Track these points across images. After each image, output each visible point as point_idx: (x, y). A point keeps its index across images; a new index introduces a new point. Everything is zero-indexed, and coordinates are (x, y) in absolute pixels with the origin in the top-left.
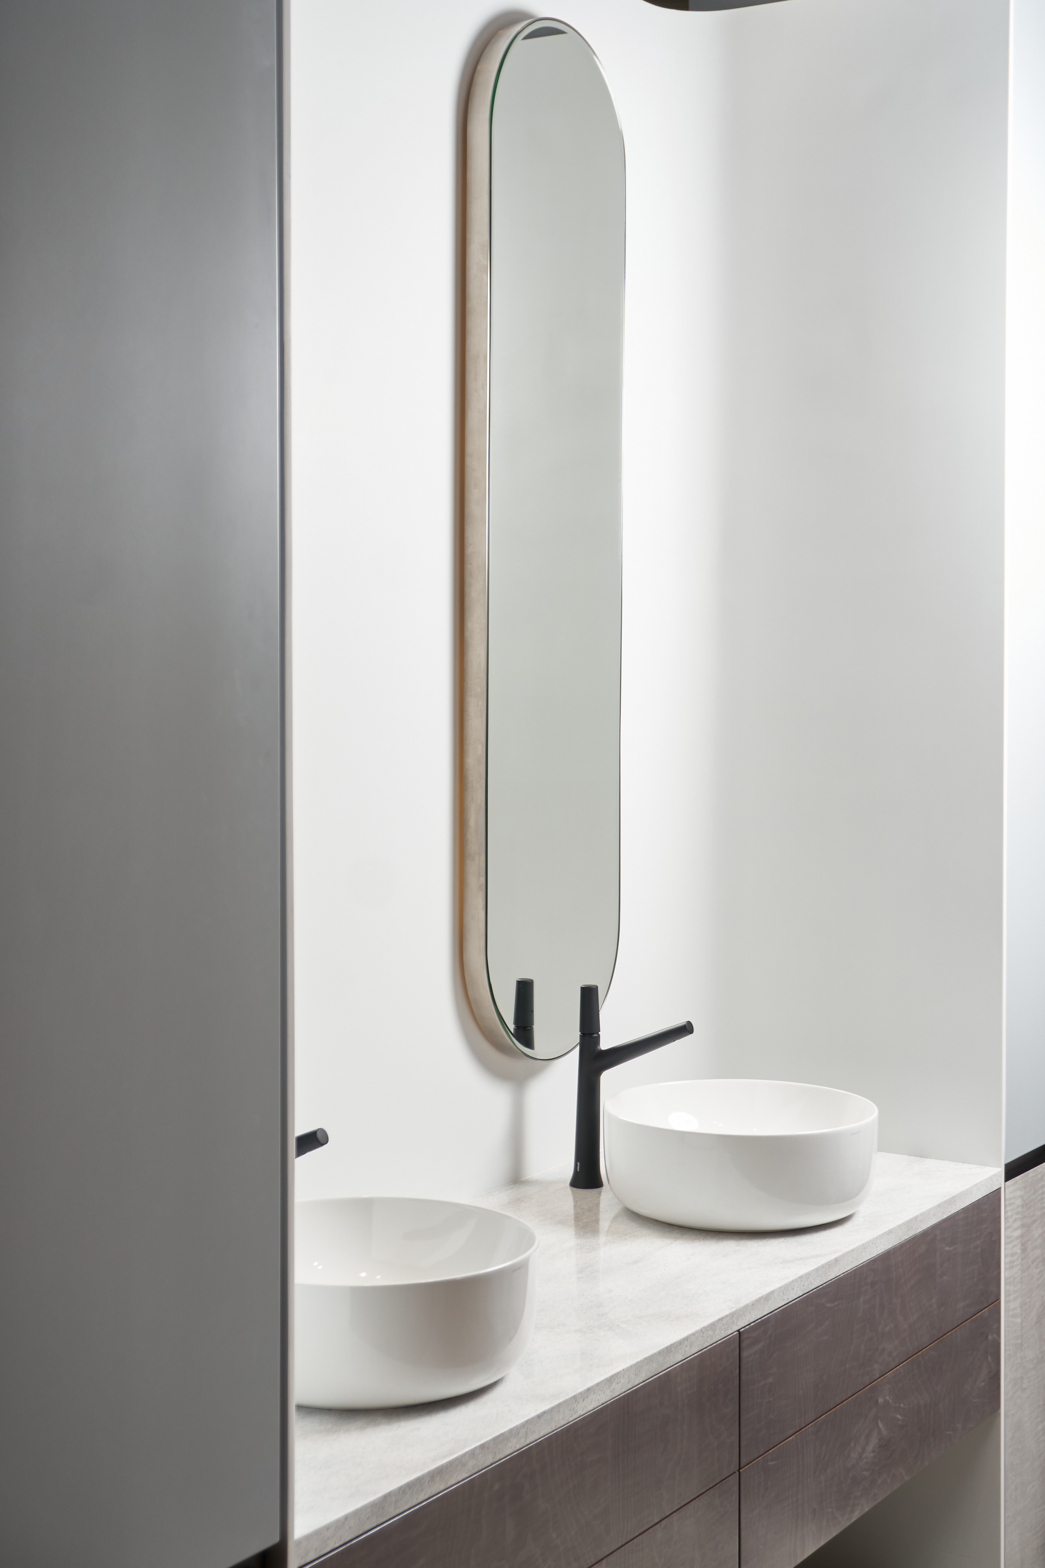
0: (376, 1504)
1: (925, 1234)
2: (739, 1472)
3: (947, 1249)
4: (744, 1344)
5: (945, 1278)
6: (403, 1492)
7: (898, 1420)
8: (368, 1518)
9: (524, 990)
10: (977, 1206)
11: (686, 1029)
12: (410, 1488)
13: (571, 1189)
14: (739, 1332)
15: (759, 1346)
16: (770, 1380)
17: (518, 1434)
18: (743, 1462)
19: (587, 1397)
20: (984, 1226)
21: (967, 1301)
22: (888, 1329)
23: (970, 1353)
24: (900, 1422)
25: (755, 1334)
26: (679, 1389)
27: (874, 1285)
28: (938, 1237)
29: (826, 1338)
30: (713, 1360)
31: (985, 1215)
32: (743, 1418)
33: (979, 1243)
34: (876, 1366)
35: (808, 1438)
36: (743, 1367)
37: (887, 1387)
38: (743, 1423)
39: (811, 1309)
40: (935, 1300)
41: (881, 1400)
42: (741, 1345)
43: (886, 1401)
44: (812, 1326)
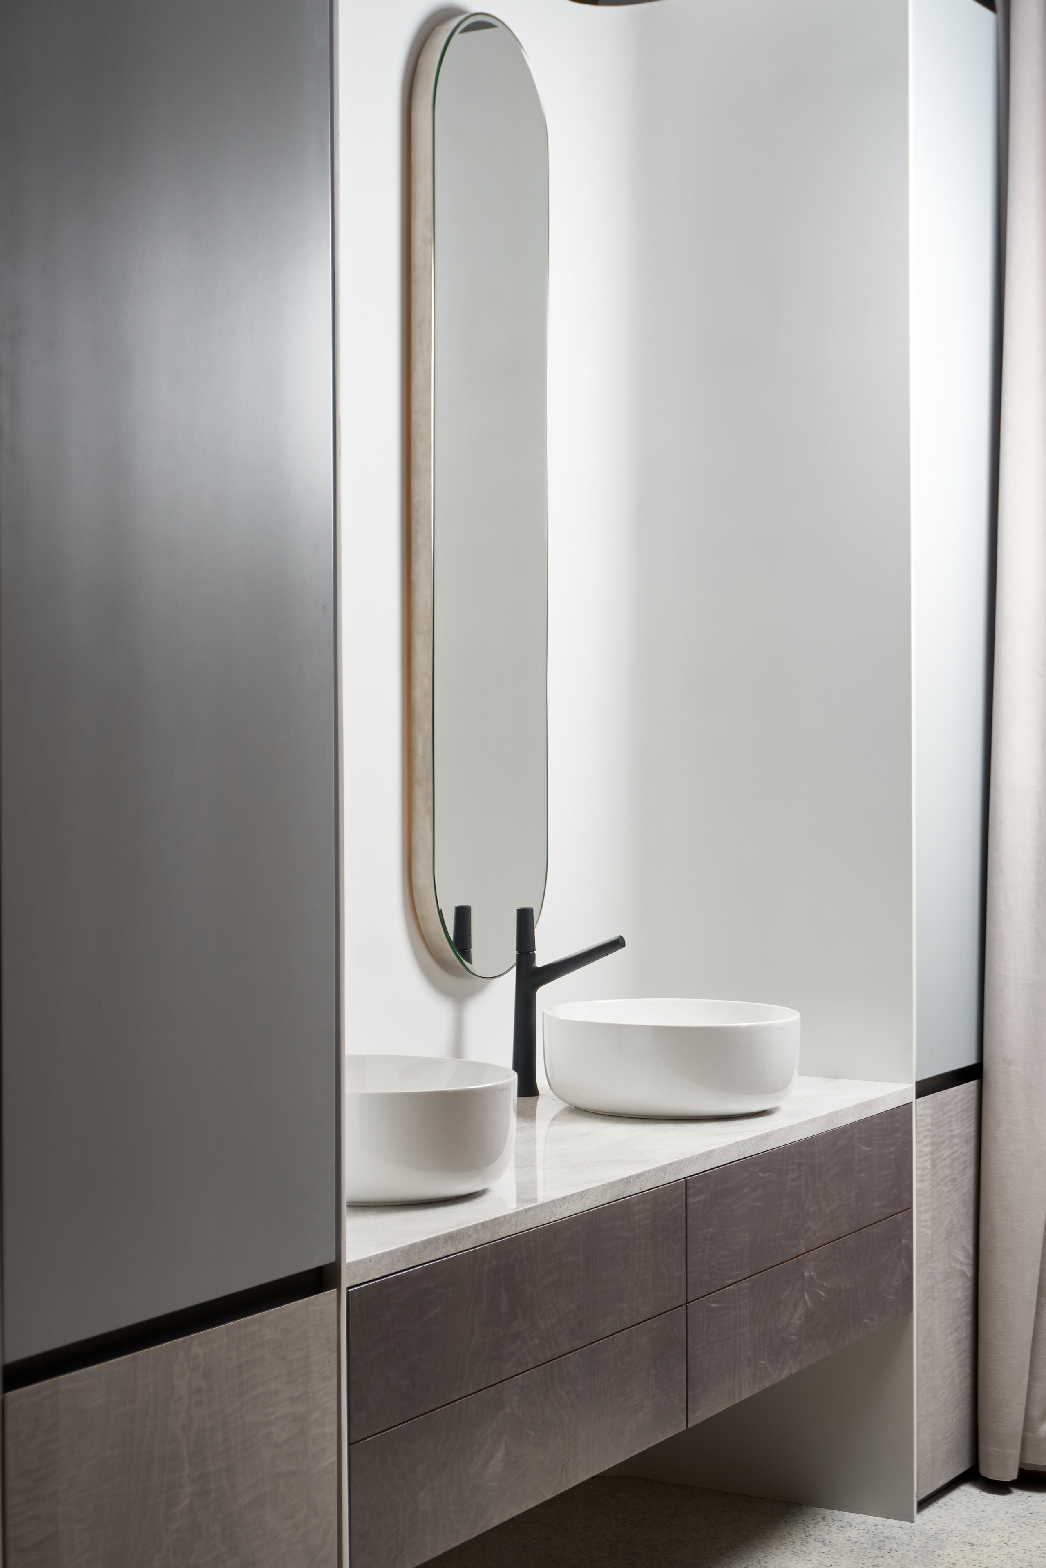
1: (844, 1130)
2: (687, 1305)
3: (864, 1148)
4: (690, 1192)
5: (862, 1175)
7: (822, 1296)
9: (463, 915)
10: (891, 1115)
11: (617, 944)
14: (686, 1180)
15: (702, 1197)
16: (712, 1230)
18: (690, 1296)
19: (563, 1204)
20: (898, 1135)
21: (883, 1203)
22: (812, 1209)
23: (885, 1251)
24: (823, 1299)
25: (699, 1185)
26: (637, 1217)
27: (800, 1165)
28: (856, 1136)
29: (758, 1204)
30: (664, 1198)
31: (898, 1124)
32: (689, 1258)
33: (892, 1149)
34: (802, 1241)
35: (744, 1292)
36: (689, 1212)
37: (812, 1264)
38: (689, 1263)
39: (746, 1174)
40: (853, 1194)
41: (806, 1274)
42: (688, 1192)
43: (811, 1276)
44: (746, 1190)
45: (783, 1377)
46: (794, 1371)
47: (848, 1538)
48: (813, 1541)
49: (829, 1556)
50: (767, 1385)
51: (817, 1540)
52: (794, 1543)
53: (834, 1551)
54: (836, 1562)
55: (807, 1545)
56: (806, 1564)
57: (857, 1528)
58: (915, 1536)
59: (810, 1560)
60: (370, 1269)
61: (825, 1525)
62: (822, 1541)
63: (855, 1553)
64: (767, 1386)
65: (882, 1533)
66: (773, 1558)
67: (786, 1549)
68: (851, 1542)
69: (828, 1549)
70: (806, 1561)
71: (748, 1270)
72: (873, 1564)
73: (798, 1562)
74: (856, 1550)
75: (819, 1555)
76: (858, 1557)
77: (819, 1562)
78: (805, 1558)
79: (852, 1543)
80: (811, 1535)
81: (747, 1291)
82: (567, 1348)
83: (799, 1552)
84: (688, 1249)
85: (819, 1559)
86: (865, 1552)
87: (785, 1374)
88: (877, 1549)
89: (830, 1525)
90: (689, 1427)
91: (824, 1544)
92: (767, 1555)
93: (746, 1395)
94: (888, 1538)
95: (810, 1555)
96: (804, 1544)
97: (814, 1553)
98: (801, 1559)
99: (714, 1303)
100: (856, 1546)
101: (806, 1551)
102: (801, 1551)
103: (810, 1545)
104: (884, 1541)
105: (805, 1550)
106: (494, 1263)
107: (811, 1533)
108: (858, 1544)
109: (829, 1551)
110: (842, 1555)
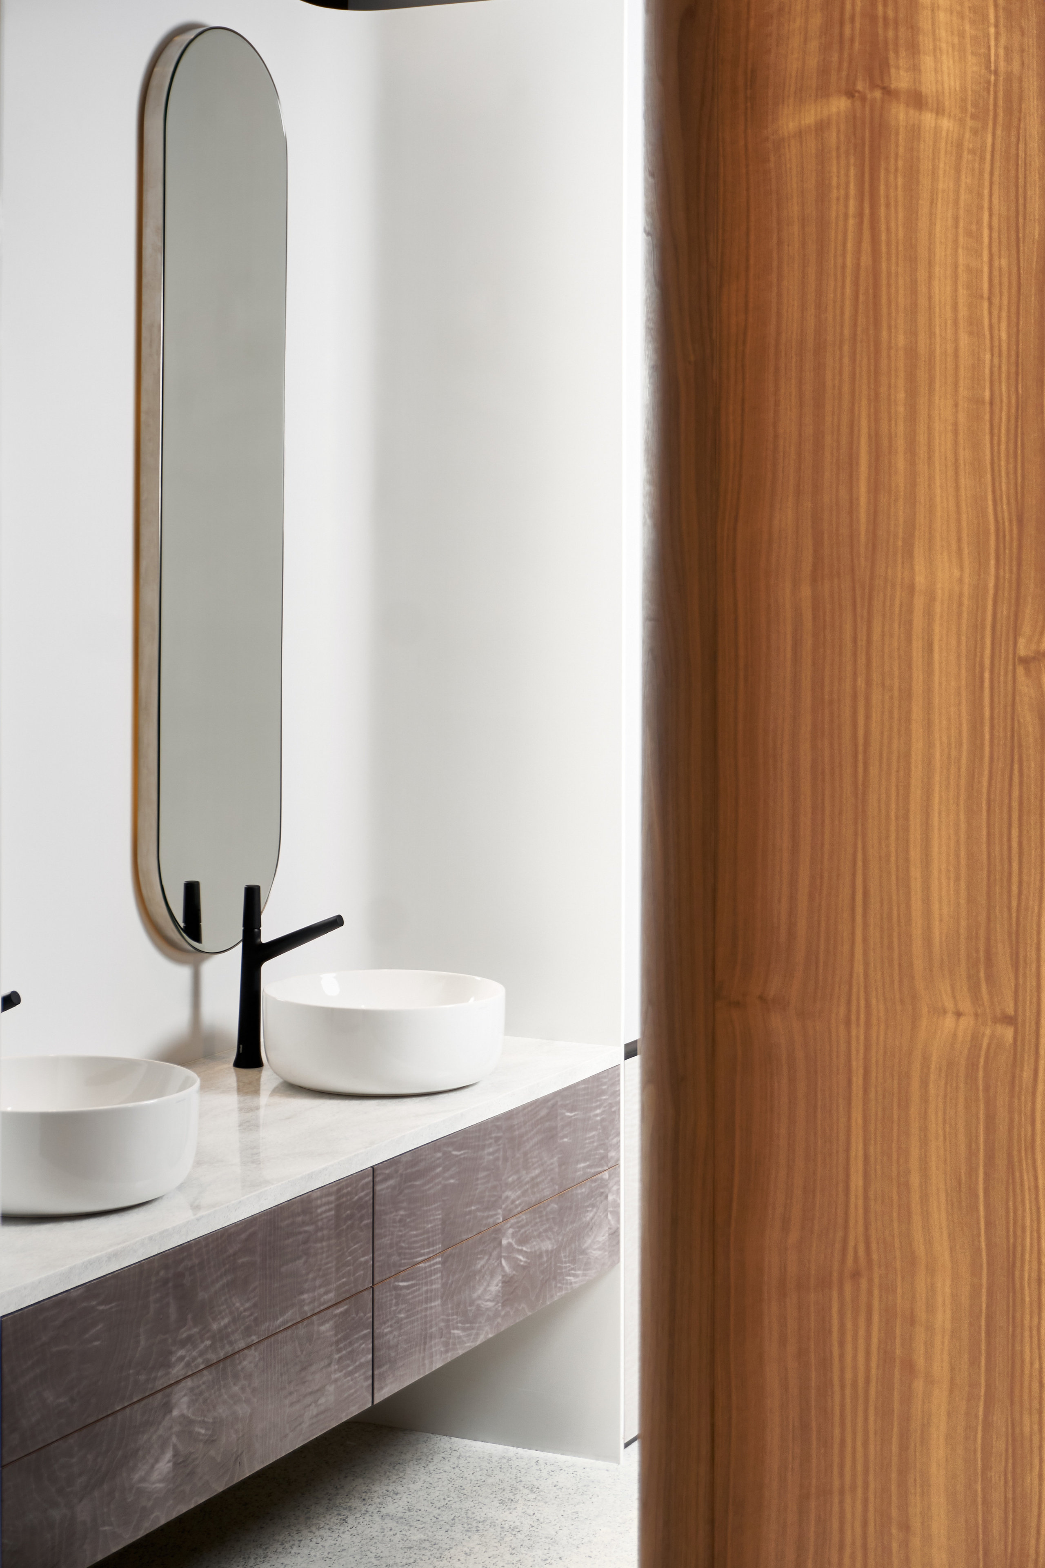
0: (64, 1274)
1: (545, 1100)
2: (373, 1288)
3: (568, 1114)
4: (377, 1179)
5: (566, 1140)
6: (85, 1267)
7: (521, 1261)
8: (57, 1284)
9: (192, 891)
10: (596, 1078)
11: (336, 922)
12: (91, 1265)
13: (234, 1069)
14: (373, 1169)
15: (391, 1182)
16: (402, 1212)
17: (180, 1231)
18: (377, 1279)
19: (239, 1208)
20: (604, 1097)
21: (588, 1163)
22: (510, 1180)
23: (590, 1209)
24: (522, 1263)
25: (387, 1172)
26: (319, 1211)
27: (497, 1139)
28: (559, 1103)
29: (452, 1181)
30: (349, 1189)
31: (604, 1087)
32: (376, 1243)
33: (598, 1111)
34: (500, 1211)
35: (436, 1267)
36: (377, 1198)
37: (511, 1231)
38: (376, 1247)
39: (439, 1155)
40: (555, 1159)
41: (504, 1242)
42: (375, 1179)
43: (510, 1244)
44: (439, 1170)
45: (478, 1343)
46: (490, 1336)
47: (555, 1483)
48: (522, 1488)
49: (534, 1504)
50: (461, 1352)
51: (526, 1487)
52: (504, 1490)
53: (539, 1498)
54: (539, 1510)
55: (516, 1492)
56: (510, 1513)
57: (566, 1472)
58: (619, 1479)
59: (515, 1508)
60: (25, 1296)
61: (537, 1470)
62: (530, 1488)
63: (559, 1500)
64: (461, 1354)
65: (588, 1477)
66: (481, 1508)
67: (495, 1497)
68: (558, 1487)
69: (534, 1496)
70: (511, 1511)
71: (440, 1246)
72: (573, 1511)
73: (503, 1511)
74: (560, 1496)
75: (524, 1502)
76: (561, 1504)
77: (523, 1511)
78: (511, 1507)
79: (558, 1489)
80: (521, 1481)
81: (439, 1266)
82: (242, 1344)
83: (506, 1500)
84: (375, 1234)
85: (524, 1507)
86: (568, 1498)
87: (481, 1339)
88: (580, 1494)
89: (541, 1469)
90: (376, 1402)
91: (532, 1491)
92: (476, 1505)
93: (438, 1365)
94: (593, 1482)
95: (516, 1504)
96: (513, 1491)
97: (520, 1502)
98: (507, 1508)
99: (402, 1281)
100: (561, 1492)
101: (514, 1499)
102: (509, 1499)
103: (518, 1492)
104: (588, 1486)
105: (512, 1498)
106: (162, 1273)
107: (521, 1479)
108: (563, 1490)
109: (535, 1498)
110: (546, 1502)
